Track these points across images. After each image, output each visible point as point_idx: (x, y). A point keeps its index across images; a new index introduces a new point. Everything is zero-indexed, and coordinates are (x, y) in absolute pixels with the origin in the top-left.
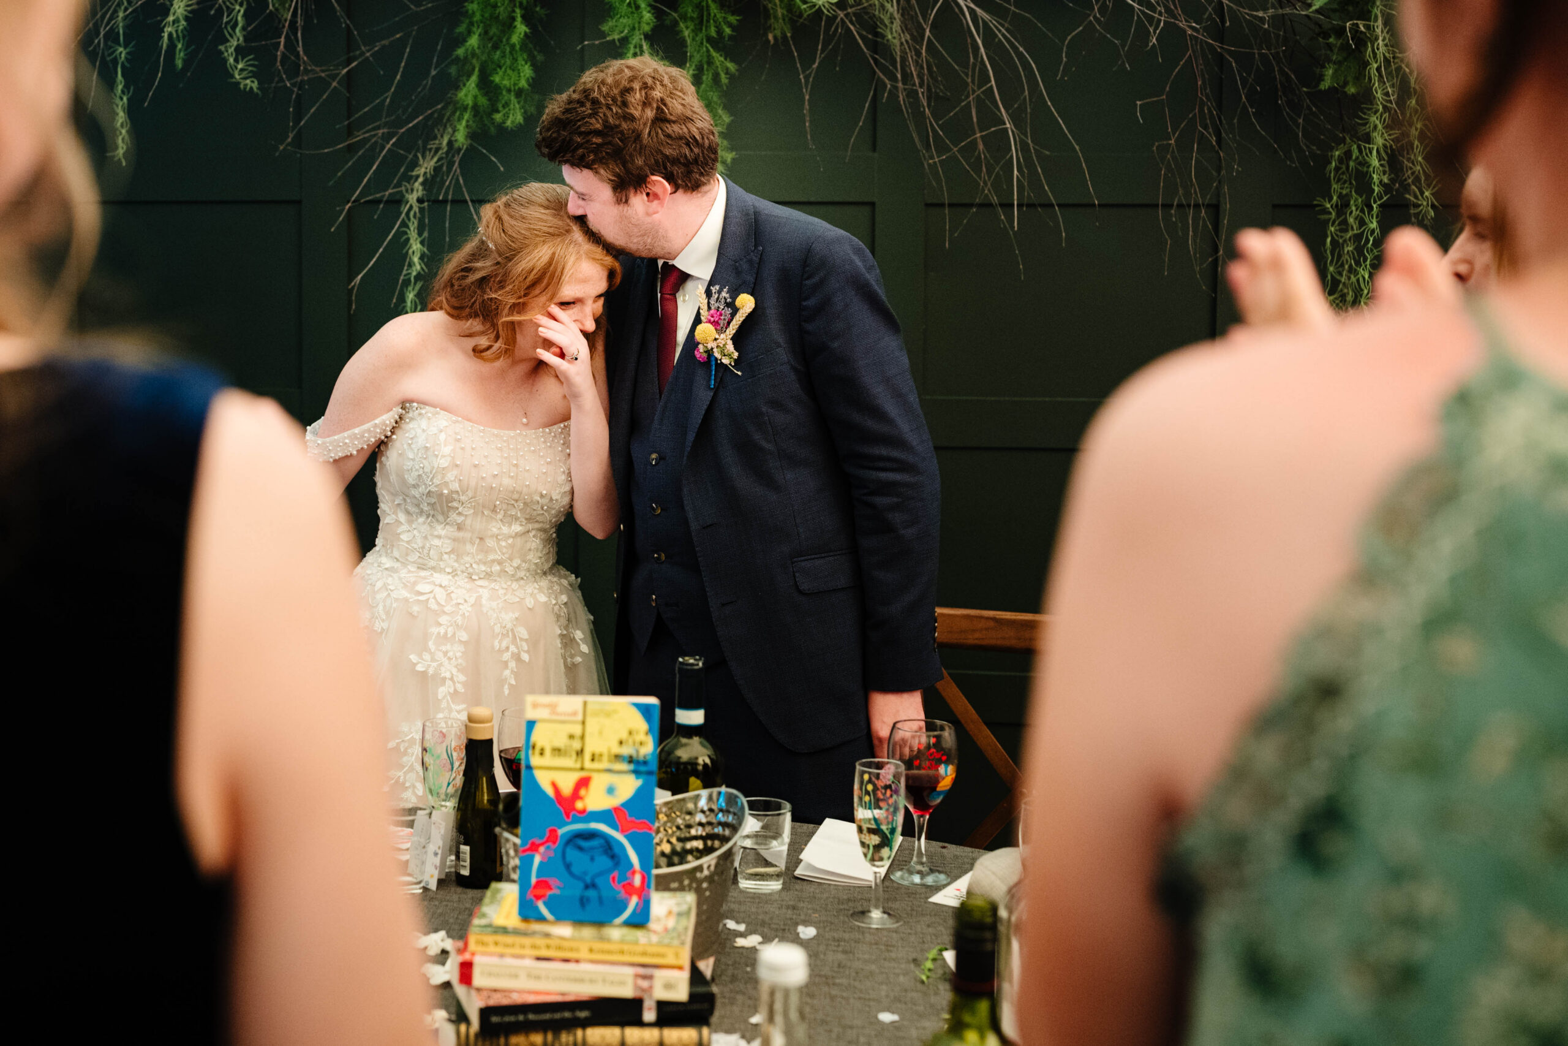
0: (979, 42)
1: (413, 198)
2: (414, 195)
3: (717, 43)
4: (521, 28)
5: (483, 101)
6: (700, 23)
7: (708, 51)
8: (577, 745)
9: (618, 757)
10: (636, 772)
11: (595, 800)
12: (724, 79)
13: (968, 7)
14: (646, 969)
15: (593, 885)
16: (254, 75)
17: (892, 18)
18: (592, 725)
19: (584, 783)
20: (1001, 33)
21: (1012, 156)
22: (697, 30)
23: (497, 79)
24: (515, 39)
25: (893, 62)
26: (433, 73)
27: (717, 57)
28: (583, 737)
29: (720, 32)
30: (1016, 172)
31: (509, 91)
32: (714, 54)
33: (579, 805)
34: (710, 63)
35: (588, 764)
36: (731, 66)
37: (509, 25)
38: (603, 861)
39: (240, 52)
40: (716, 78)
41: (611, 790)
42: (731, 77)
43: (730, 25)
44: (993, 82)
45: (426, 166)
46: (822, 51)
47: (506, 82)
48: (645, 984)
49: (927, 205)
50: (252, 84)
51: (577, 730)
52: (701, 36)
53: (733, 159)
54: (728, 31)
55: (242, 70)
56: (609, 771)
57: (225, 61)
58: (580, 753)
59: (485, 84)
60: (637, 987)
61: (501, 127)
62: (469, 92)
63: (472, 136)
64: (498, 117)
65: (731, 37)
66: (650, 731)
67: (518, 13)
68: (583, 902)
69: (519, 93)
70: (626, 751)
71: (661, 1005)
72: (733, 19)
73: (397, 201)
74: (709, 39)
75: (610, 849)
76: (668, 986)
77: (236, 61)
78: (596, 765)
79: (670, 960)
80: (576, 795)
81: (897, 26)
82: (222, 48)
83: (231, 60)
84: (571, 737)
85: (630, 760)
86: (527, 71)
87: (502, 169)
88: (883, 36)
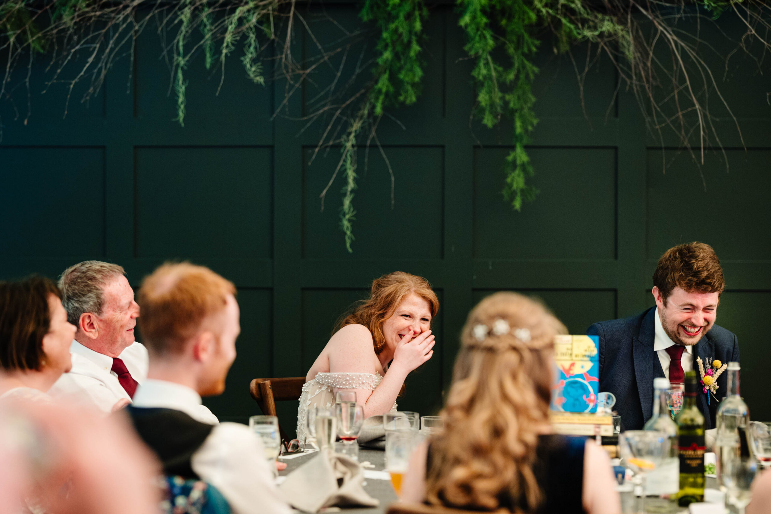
0: (679, 58)
1: (349, 145)
2: (350, 143)
3: (528, 56)
4: (416, 48)
5: (392, 89)
6: (519, 45)
7: (522, 60)
8: (570, 352)
9: (585, 356)
10: (591, 361)
11: (577, 370)
12: (532, 76)
13: (673, 40)
14: (598, 426)
15: (577, 399)
16: (261, 74)
17: (628, 42)
18: (575, 345)
19: (573, 365)
20: (692, 54)
21: (699, 124)
22: (517, 48)
23: (401, 76)
24: (412, 54)
25: (630, 68)
26: (358, 71)
27: (528, 64)
28: (572, 349)
29: (530, 50)
30: (702, 133)
31: (408, 83)
32: (526, 62)
33: (571, 372)
34: (524, 67)
35: (574, 358)
36: (536, 69)
37: (408, 45)
38: (580, 391)
39: (254, 61)
40: (527, 76)
41: (582, 367)
42: (536, 75)
43: (536, 47)
44: (688, 83)
45: (357, 126)
46: (590, 62)
47: (407, 79)
48: (597, 430)
49: (648, 148)
50: (260, 80)
51: (570, 347)
52: (520, 52)
53: (538, 124)
54: (534, 49)
55: (254, 71)
56: (582, 360)
57: (245, 66)
58: (571, 355)
59: (393, 79)
60: (595, 432)
61: (403, 104)
62: (383, 83)
63: (384, 108)
64: (402, 98)
65: (536, 53)
66: (596, 346)
67: (414, 38)
68: (574, 405)
69: (413, 85)
70: (588, 353)
71: (603, 438)
72: (537, 43)
73: (339, 147)
74: (524, 54)
75: (583, 387)
76: (606, 431)
77: (251, 66)
78: (578, 358)
79: (606, 422)
80: (570, 369)
81: (632, 48)
82: (242, 58)
83: (248, 66)
84: (568, 349)
85: (589, 356)
86: (419, 72)
87: (404, 128)
88: (623, 53)
